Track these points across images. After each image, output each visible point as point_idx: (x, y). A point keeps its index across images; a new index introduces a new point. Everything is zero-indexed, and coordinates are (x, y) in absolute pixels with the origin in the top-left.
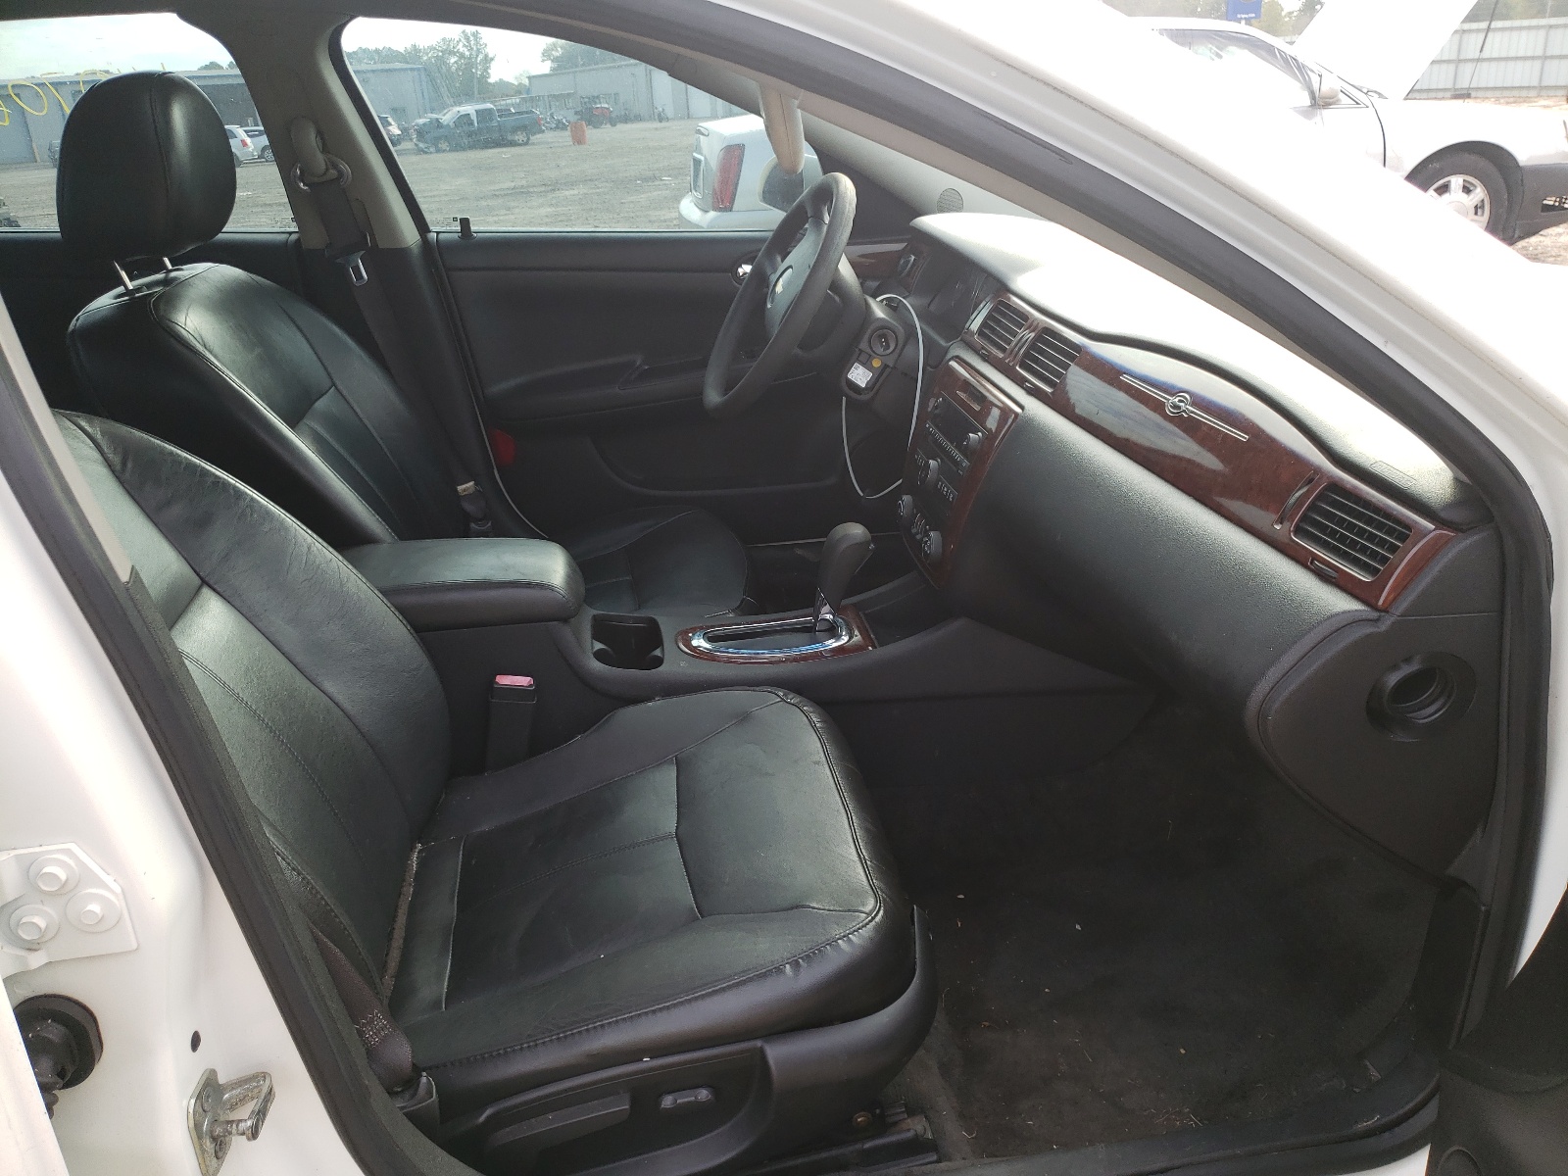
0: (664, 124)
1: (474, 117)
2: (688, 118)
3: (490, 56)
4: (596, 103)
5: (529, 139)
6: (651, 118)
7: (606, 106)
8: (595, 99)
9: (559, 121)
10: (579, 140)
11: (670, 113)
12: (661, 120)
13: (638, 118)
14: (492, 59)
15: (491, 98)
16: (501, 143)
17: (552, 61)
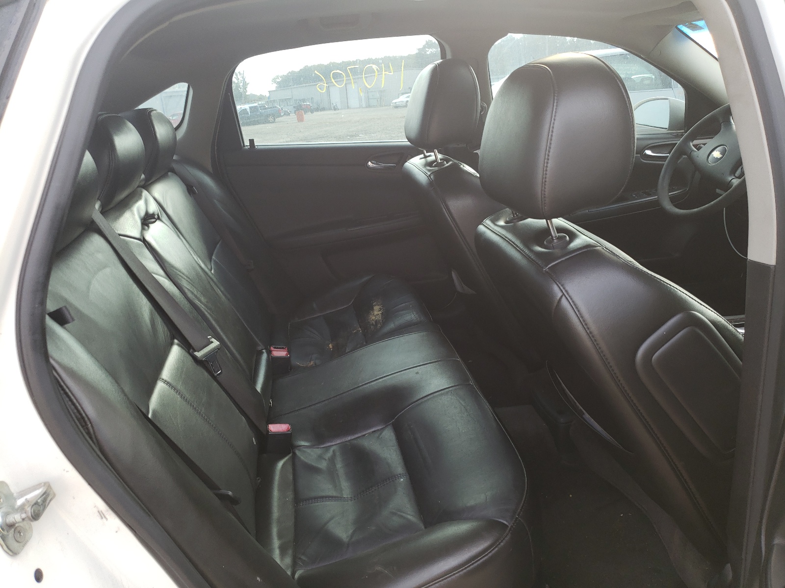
0: (337, 112)
1: (249, 110)
2: (348, 108)
3: (247, 82)
4: (304, 102)
5: (275, 120)
6: (330, 109)
7: (309, 103)
8: (304, 100)
9: (287, 111)
10: (300, 119)
11: (339, 106)
12: (335, 109)
13: (323, 109)
14: (248, 84)
15: (255, 101)
16: (266, 122)
17: (277, 84)
